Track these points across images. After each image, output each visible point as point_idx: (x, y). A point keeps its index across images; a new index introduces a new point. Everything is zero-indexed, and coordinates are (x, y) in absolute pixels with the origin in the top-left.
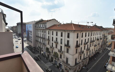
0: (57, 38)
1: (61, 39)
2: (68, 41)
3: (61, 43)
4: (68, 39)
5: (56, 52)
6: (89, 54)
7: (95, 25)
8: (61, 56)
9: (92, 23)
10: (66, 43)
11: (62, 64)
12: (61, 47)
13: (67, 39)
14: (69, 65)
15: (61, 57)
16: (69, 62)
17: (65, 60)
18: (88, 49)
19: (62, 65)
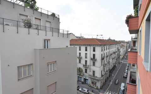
0: (80, 53)
1: (86, 54)
2: (94, 55)
3: (86, 57)
4: (94, 53)
5: (80, 68)
6: (109, 67)
7: (109, 39)
8: (86, 70)
9: (102, 35)
10: (92, 57)
11: (87, 78)
12: (86, 61)
13: (92, 53)
14: (96, 77)
15: (86, 72)
16: (96, 75)
17: (91, 73)
18: (109, 62)
19: (88, 80)
